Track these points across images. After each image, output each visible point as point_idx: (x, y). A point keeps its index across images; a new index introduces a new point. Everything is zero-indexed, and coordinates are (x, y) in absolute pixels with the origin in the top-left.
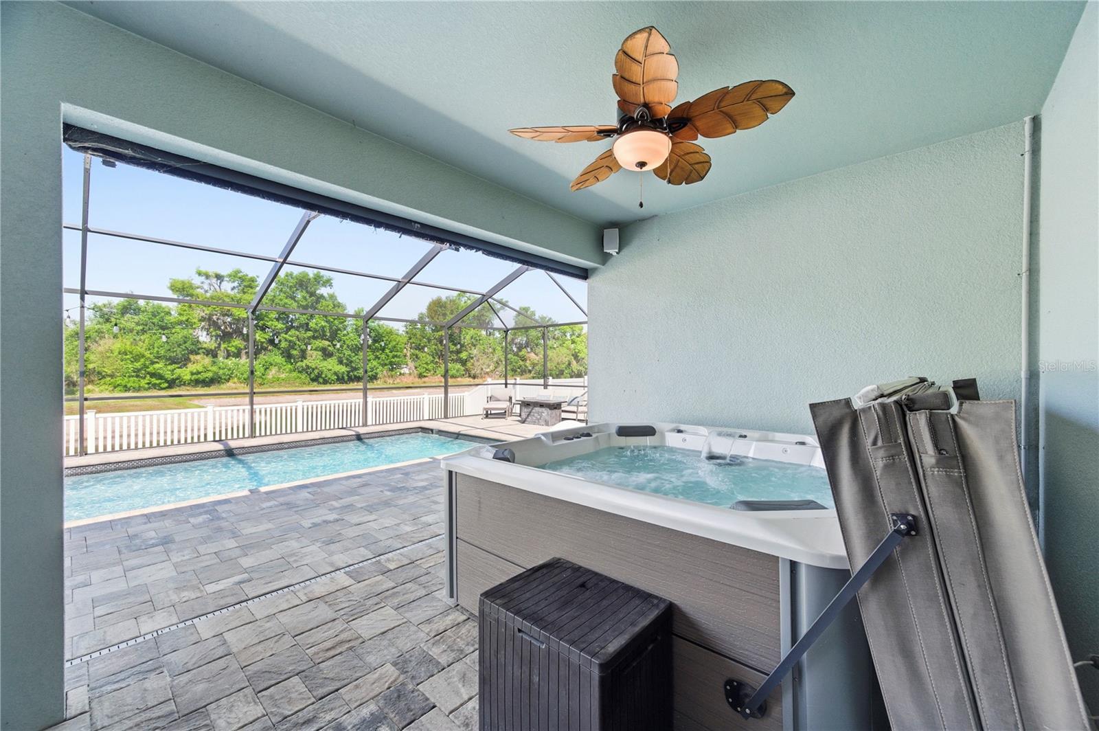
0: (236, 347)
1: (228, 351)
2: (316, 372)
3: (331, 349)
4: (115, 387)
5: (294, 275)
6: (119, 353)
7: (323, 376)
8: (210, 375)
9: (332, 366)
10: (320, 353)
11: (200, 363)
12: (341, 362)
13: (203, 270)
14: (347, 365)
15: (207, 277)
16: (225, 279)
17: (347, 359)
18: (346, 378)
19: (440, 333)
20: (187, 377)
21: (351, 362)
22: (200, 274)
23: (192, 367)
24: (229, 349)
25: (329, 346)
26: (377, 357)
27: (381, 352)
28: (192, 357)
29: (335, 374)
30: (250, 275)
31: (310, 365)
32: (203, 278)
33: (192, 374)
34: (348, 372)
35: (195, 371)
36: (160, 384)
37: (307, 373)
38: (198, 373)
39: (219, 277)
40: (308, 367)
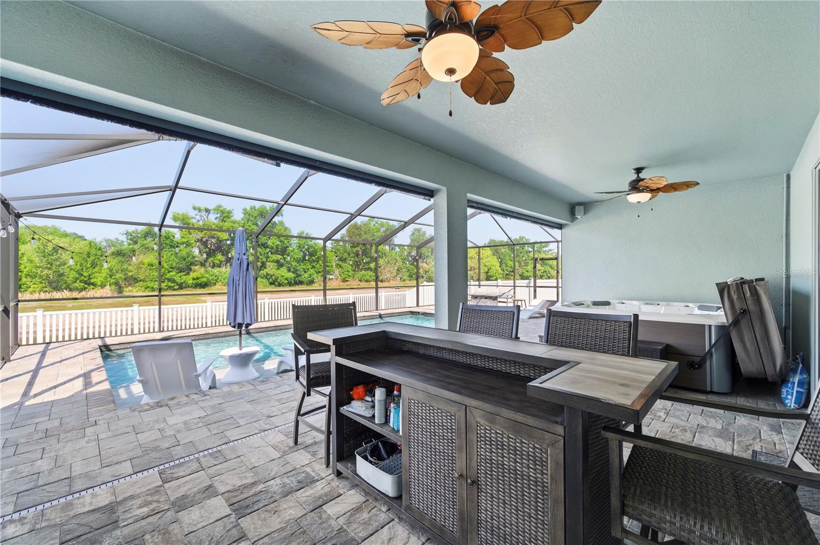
0: (219, 260)
1: (214, 263)
2: (274, 277)
3: (282, 261)
4: (146, 288)
5: (257, 208)
6: (149, 265)
7: (279, 280)
8: (204, 280)
9: (284, 273)
10: (276, 264)
11: (198, 271)
12: (289, 270)
13: (197, 205)
14: (293, 272)
15: (200, 210)
16: (211, 212)
17: (294, 268)
18: (293, 282)
19: (357, 249)
20: (191, 282)
21: (297, 270)
22: (195, 208)
23: (192, 275)
24: (214, 261)
25: (281, 259)
26: (313, 267)
27: (316, 263)
28: (193, 267)
29: (287, 279)
30: (228, 209)
31: (269, 272)
32: (196, 212)
33: (194, 279)
34: (295, 278)
35: (195, 277)
36: (174, 286)
37: (267, 278)
38: (198, 278)
39: (207, 211)
40: (268, 274)
